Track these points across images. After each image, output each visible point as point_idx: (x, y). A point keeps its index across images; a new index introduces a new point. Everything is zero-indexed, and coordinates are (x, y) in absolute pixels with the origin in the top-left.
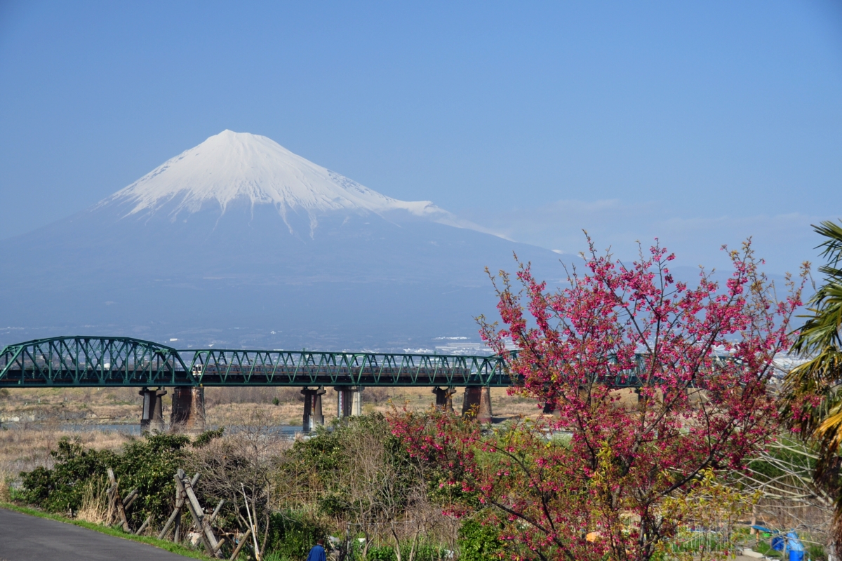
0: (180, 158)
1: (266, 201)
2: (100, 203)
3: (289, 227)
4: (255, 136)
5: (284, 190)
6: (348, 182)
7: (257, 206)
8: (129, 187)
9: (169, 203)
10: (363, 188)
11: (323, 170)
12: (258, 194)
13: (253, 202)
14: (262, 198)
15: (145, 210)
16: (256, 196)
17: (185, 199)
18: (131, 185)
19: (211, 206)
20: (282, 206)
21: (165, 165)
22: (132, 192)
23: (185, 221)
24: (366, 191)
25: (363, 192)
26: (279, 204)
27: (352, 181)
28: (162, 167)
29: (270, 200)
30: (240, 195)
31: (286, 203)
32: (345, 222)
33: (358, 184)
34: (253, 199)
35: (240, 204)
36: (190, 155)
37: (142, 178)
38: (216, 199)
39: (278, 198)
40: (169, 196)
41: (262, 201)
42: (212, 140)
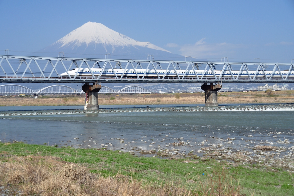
0: (76, 30)
1: (100, 43)
2: (53, 44)
3: (106, 50)
4: (98, 23)
5: (105, 39)
6: (125, 36)
7: (97, 44)
8: (61, 39)
9: (72, 44)
10: (129, 38)
11: (117, 33)
12: (98, 41)
13: (96, 43)
14: (99, 42)
15: (64, 46)
16: (97, 41)
17: (76, 42)
18: (62, 39)
19: (84, 44)
20: (105, 44)
21: (71, 32)
22: (62, 41)
23: (76, 49)
24: (130, 39)
25: (129, 39)
26: (104, 43)
27: (126, 36)
28: (71, 33)
29: (101, 42)
30: (92, 41)
31: (106, 43)
32: (123, 48)
33: (128, 37)
34: (96, 42)
35: (92, 44)
36: (78, 29)
37: (65, 36)
38: (85, 42)
39: (103, 42)
40: (72, 42)
41: (99, 43)
42: (85, 25)
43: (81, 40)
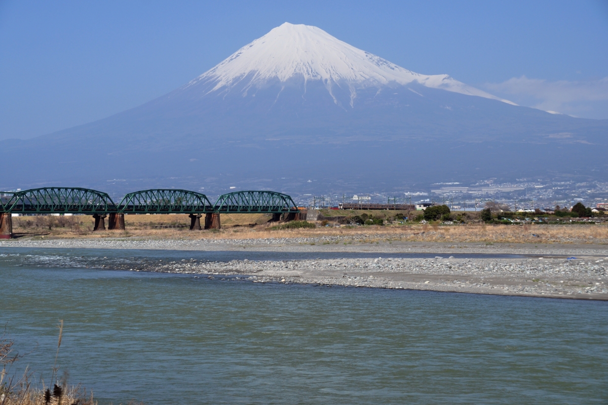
0: (251, 46)
1: (316, 78)
2: (190, 82)
3: (334, 98)
4: (308, 26)
5: (331, 69)
6: (381, 61)
7: (309, 81)
8: (212, 69)
9: (242, 82)
10: (393, 65)
11: (362, 53)
12: (310, 73)
13: (306, 79)
14: (313, 76)
15: (224, 87)
16: (309, 74)
17: (254, 78)
18: (213, 68)
19: (274, 82)
20: (329, 82)
21: (239, 51)
22: (214, 74)
23: (254, 96)
24: (395, 68)
25: (393, 69)
26: (326, 80)
27: (384, 60)
28: (237, 53)
29: (319, 77)
30: (296, 74)
31: (332, 79)
32: (378, 93)
33: (389, 62)
34: (306, 77)
36: (257, 43)
37: (222, 63)
38: (277, 77)
39: (326, 76)
40: (242, 76)
41: (313, 78)
42: (275, 31)
43: (265, 71)
